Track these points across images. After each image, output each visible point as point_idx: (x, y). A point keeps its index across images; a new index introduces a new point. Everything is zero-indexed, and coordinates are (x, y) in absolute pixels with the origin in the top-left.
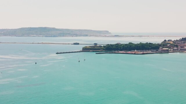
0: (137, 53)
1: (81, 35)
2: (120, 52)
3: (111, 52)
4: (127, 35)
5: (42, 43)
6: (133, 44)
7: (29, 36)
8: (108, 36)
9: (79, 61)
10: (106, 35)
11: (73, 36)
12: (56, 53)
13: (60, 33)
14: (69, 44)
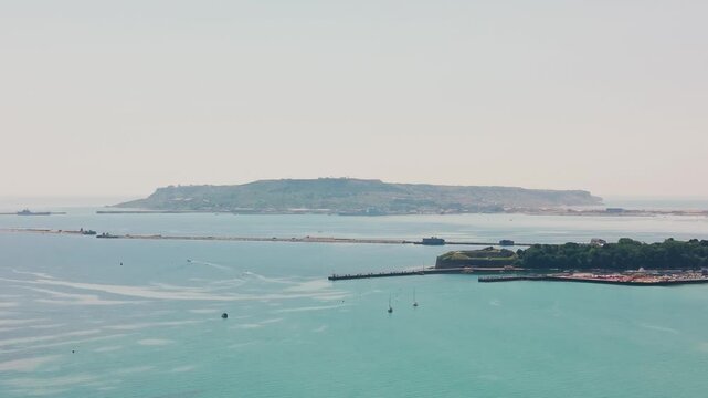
0: (639, 280)
1: (474, 210)
2: (578, 275)
3: (540, 276)
4: (656, 209)
5: (309, 239)
6: (638, 244)
7: (280, 212)
8: (580, 214)
9: (390, 311)
10: (573, 208)
11: (442, 213)
12: (330, 279)
13: (396, 201)
14: (404, 242)
